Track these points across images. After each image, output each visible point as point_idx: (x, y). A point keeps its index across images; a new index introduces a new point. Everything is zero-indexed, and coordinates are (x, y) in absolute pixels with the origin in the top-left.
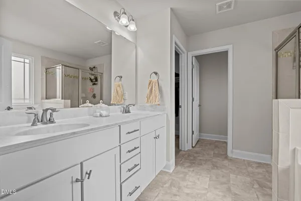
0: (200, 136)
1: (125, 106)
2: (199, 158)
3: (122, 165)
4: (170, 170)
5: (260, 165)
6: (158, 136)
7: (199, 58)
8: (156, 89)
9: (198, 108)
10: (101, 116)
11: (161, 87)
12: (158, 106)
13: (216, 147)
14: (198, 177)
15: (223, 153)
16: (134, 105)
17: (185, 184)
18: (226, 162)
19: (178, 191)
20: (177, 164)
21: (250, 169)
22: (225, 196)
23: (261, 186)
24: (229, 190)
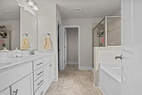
0: (67, 63)
1: (31, 51)
2: (68, 72)
3: (34, 83)
4: (56, 80)
5: (89, 71)
6: (51, 65)
7: (67, 29)
8: (49, 42)
9: (67, 51)
10: (17, 57)
11: (51, 41)
12: (50, 50)
13: (74, 67)
14: (69, 80)
15: (77, 69)
16: (37, 50)
17: (64, 85)
18: (78, 72)
19: (61, 89)
20: (59, 77)
21: (86, 73)
22: (79, 85)
23: (90, 78)
24: (80, 82)
